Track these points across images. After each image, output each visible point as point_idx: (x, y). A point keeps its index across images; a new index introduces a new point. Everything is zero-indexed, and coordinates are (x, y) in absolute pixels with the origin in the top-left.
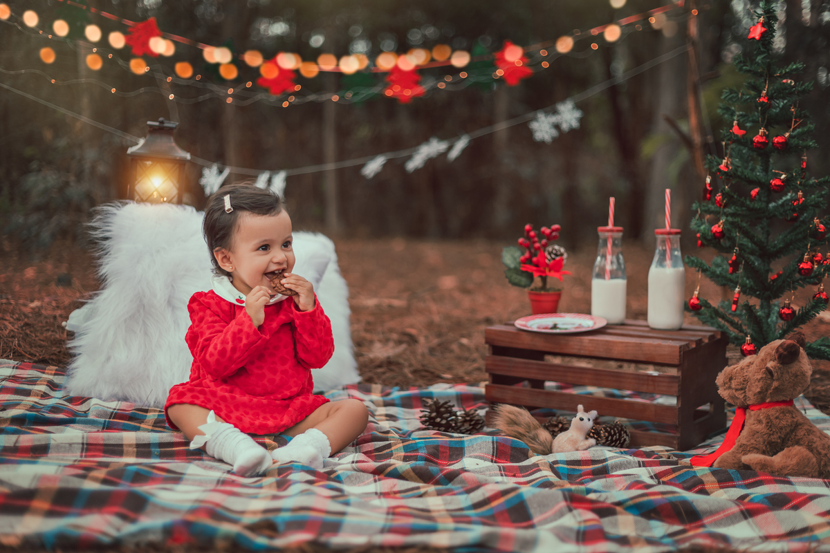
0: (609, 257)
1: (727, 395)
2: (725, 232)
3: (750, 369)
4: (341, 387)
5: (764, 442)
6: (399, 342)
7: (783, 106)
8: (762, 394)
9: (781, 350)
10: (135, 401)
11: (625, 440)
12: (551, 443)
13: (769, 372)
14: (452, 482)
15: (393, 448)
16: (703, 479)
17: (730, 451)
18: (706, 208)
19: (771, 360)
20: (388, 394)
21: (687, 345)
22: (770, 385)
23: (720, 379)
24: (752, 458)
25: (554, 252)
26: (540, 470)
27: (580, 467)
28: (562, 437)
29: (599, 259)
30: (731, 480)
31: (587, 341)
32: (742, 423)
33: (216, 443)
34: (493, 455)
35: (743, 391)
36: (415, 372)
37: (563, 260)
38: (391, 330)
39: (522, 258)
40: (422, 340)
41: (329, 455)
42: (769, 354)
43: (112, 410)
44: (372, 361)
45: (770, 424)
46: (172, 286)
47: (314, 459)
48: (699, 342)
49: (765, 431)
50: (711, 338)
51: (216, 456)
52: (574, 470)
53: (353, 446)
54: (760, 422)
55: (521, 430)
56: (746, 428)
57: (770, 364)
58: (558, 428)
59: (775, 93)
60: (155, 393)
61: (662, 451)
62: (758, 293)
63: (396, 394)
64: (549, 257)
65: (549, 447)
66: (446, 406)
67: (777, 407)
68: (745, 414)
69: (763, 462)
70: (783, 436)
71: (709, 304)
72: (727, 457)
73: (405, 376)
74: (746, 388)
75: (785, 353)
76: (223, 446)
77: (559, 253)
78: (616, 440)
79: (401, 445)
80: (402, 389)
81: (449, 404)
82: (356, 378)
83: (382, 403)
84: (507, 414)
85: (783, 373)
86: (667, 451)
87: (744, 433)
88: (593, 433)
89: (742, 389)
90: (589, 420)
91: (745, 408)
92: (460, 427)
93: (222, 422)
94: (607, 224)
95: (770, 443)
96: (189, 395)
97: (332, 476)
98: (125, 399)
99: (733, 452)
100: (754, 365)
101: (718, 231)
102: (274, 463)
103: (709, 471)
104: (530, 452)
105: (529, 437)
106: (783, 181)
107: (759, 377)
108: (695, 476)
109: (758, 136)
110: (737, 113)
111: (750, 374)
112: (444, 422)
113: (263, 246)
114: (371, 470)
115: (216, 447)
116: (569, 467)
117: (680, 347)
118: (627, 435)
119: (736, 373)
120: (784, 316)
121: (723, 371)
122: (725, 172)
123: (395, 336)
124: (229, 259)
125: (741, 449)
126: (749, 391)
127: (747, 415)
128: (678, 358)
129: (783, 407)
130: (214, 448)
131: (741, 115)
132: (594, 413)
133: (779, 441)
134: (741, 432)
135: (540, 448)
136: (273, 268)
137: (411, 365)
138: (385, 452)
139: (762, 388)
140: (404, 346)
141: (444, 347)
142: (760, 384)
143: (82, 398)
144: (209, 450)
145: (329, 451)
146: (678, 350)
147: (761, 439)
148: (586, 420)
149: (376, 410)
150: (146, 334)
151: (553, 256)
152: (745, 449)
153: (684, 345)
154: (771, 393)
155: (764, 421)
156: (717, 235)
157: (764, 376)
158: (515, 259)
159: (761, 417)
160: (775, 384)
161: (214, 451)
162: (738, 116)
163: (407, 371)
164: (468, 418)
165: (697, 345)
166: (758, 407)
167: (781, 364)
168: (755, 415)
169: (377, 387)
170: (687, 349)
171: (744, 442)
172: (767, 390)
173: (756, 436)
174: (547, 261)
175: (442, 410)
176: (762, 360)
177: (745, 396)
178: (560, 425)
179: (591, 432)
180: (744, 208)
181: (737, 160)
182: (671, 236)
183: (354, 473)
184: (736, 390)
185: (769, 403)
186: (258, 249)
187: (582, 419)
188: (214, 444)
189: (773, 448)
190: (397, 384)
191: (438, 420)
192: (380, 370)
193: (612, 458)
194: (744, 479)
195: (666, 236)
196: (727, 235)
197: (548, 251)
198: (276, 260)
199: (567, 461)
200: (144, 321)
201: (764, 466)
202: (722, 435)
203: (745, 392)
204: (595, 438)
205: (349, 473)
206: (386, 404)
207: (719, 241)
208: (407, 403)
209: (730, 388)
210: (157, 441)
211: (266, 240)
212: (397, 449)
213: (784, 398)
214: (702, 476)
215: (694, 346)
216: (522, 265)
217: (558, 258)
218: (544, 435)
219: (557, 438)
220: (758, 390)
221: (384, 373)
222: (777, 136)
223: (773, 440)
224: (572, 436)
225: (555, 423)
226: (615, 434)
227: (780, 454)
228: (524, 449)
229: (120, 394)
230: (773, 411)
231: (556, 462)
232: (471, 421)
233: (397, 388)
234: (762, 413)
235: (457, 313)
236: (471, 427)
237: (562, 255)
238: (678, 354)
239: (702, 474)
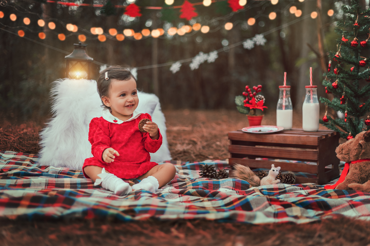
0: (284, 99)
1: (341, 157)
2: (338, 85)
3: (351, 145)
4: (163, 162)
5: (358, 178)
6: (189, 144)
7: (364, 28)
8: (357, 156)
9: (365, 135)
10: (69, 167)
11: (293, 181)
12: (260, 182)
13: (360, 145)
14: (215, 197)
15: (187, 185)
16: (331, 194)
17: (343, 182)
18: (330, 75)
19: (361, 140)
20: (184, 165)
21: (321, 137)
22: (361, 151)
23: (337, 150)
24: (353, 185)
25: (259, 98)
26: (255, 192)
27: (273, 192)
28: (265, 179)
29: (280, 100)
30: (344, 194)
31: (275, 136)
32: (348, 170)
33: (106, 183)
34: (233, 187)
35: (348, 155)
36: (196, 156)
37: (263, 101)
38: (185, 139)
39: (245, 101)
40: (199, 143)
41: (158, 188)
42: (360, 137)
43: (59, 171)
44: (177, 151)
45: (361, 170)
46: (86, 115)
47: (151, 188)
48: (327, 136)
49: (359, 172)
50: (332, 134)
51: (106, 188)
52: (271, 192)
53: (169, 184)
54: (356, 168)
55: (246, 176)
56: (350, 172)
57: (361, 142)
58: (262, 175)
59: (361, 21)
60: (78, 163)
61: (311, 185)
62: (354, 113)
63: (188, 164)
64: (257, 100)
65: (259, 183)
66: (211, 167)
67: (364, 162)
68: (349, 166)
69: (358, 187)
70: (367, 175)
71: (331, 118)
72: (341, 185)
73: (192, 157)
74: (349, 153)
75: (368, 136)
76: (109, 183)
77: (261, 98)
78: (289, 181)
79: (191, 183)
80: (190, 162)
81: (212, 166)
82: (169, 158)
83: (181, 168)
84: (239, 169)
85: (367, 146)
86: (313, 185)
87: (349, 174)
88: (279, 177)
89: (347, 154)
90: (277, 171)
91: (349, 163)
92: (218, 177)
93: (109, 173)
94: (283, 85)
95: (361, 178)
96: (93, 162)
97: (160, 195)
98: (65, 166)
99: (344, 183)
100: (353, 143)
101: (335, 85)
102: (133, 191)
103: (333, 191)
104: (250, 186)
105: (250, 179)
106: (365, 61)
107: (356, 148)
108: (327, 193)
109: (353, 41)
110: (344, 32)
111: (351, 147)
112: (210, 174)
113: (123, 94)
114: (178, 193)
115: (106, 184)
116: (268, 191)
117: (318, 138)
118: (294, 178)
119: (345, 147)
120: (367, 123)
121: (339, 146)
122: (338, 58)
123: (187, 142)
124: (108, 101)
125: (348, 181)
126: (351, 154)
127: (350, 166)
128: (317, 143)
129: (367, 161)
130: (105, 185)
131: (345, 32)
132: (279, 168)
133: (365, 177)
134: (347, 174)
135: (255, 184)
136: (128, 104)
137: (194, 153)
139: (357, 153)
140: (191, 146)
141: (209, 146)
142: (356, 151)
143: (46, 166)
144: (103, 185)
145: (158, 186)
146: (317, 139)
147: (357, 177)
148: (275, 171)
149: (179, 171)
150: (74, 137)
151: (259, 100)
152: (349, 181)
153: (320, 137)
154: (361, 155)
155: (358, 168)
156: (335, 87)
157: (358, 147)
158: (241, 101)
159: (357, 166)
160: (363, 151)
161: (105, 186)
162: (344, 33)
163: (193, 155)
164: (221, 173)
165: (325, 137)
166: (355, 162)
167: (366, 141)
168: (354, 165)
169: (179, 162)
170: (321, 139)
171: (349, 178)
172: (359, 154)
173: (354, 175)
174: (256, 102)
175: (209, 169)
176: (357, 140)
177: (349, 157)
178: (264, 175)
179: (278, 176)
180: (347, 75)
181: (343, 53)
182: (313, 89)
183: (170, 194)
184: (345, 154)
185: (360, 160)
186: (120, 96)
187: (274, 171)
188: (105, 183)
189: (363, 181)
190: (188, 161)
191: (208, 173)
192: (180, 155)
193: (288, 187)
194: (349, 194)
195: (310, 89)
196: (339, 87)
197: (257, 98)
199: (267, 189)
200: (73, 131)
201: (359, 188)
202: (338, 179)
203: (349, 155)
204: (280, 179)
205: (168, 194)
206: (183, 169)
207: (336, 90)
208: (193, 168)
209: (342, 153)
210: (80, 182)
211: (124, 92)
212: (189, 185)
213: (367, 158)
214: (330, 193)
216: (244, 104)
217: (261, 101)
218: (256, 178)
219: (262, 179)
220: (355, 154)
221: (182, 156)
222: (362, 41)
223: (363, 177)
224: (269, 178)
225: (261, 174)
226: (289, 178)
227: (366, 183)
228: (247, 184)
229: (63, 164)
230: (362, 164)
231: (262, 189)
232: (222, 174)
233: (188, 162)
234: (357, 165)
235: (214, 132)
236: (223, 177)
237: (263, 99)
238: (317, 141)
239: (330, 192)
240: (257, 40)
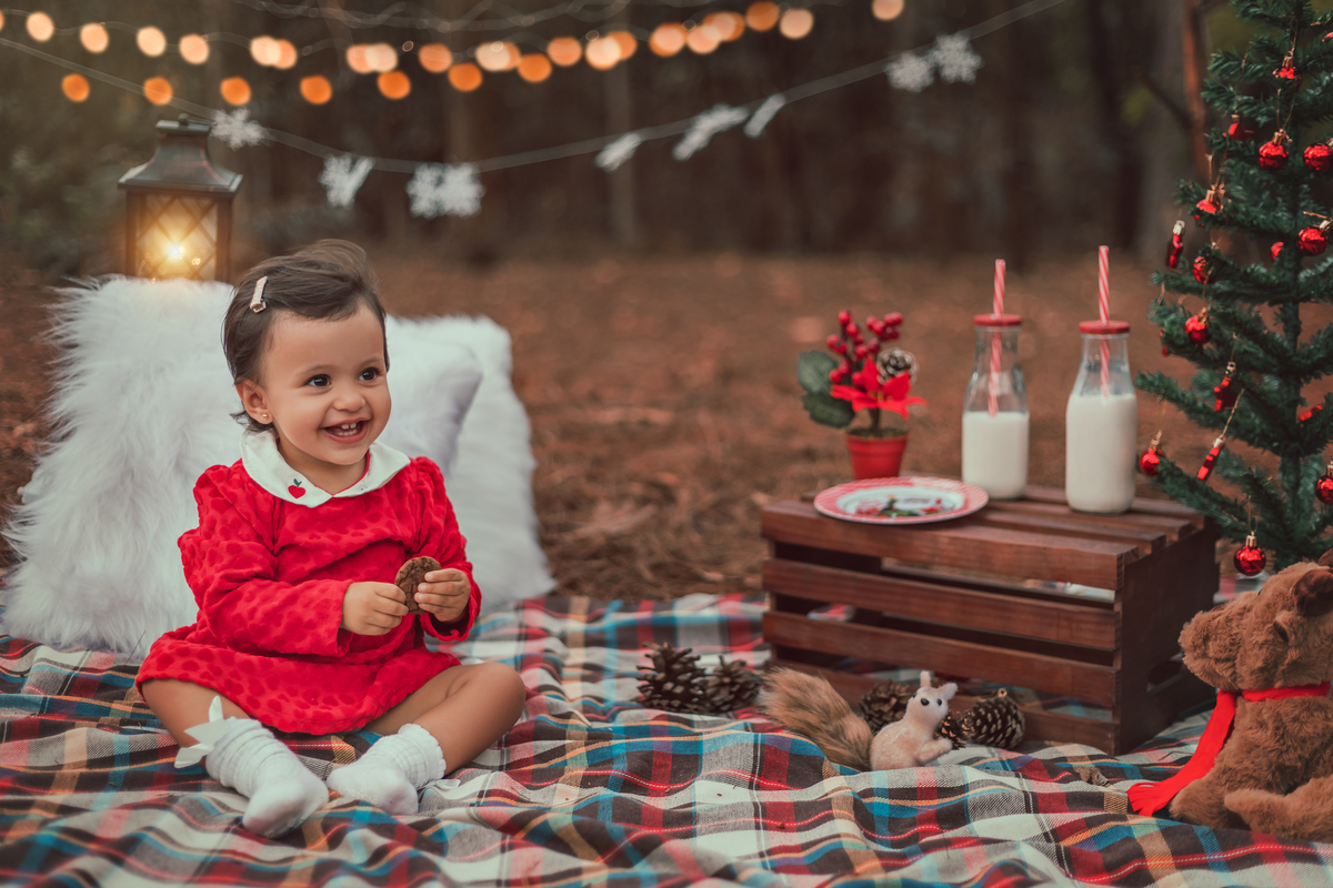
0: (995, 376)
1: (1199, 668)
2: (1210, 331)
3: (1244, 621)
4: (511, 605)
5: (1270, 767)
6: (643, 501)
7: (1328, 84)
8: (1267, 672)
9: (1303, 589)
11: (1014, 732)
12: (869, 743)
13: (1279, 631)
14: (648, 857)
15: (568, 756)
16: (1144, 845)
17: (1204, 778)
18: (1178, 282)
19: (1284, 607)
20: (598, 618)
21: (1133, 551)
22: (1282, 656)
23: (1187, 636)
24: (1243, 799)
25: (893, 362)
26: (830, 817)
27: (916, 803)
28: (892, 734)
29: (975, 376)
30: (1199, 850)
31: (946, 540)
32: (1229, 723)
33: (223, 759)
34: (753, 773)
35: (1229, 664)
36: (656, 568)
37: (909, 377)
38: (633, 478)
39: (834, 373)
40: (684, 496)
41: (442, 774)
42: (1281, 594)
43: (68, 671)
44: (584, 541)
45: (1281, 732)
46: (184, 435)
48: (1158, 544)
49: (1272, 744)
50: (1184, 531)
51: (223, 782)
52: (903, 808)
54: (1262, 725)
55: (812, 719)
56: (1235, 735)
57: (1282, 617)
58: (880, 711)
59: (1310, 59)
61: (1081, 758)
62: (1275, 444)
63: (614, 618)
64: (883, 372)
65: (864, 754)
66: (683, 659)
67: (1296, 698)
68: (1235, 706)
69: (1265, 810)
70: (1307, 756)
71: (1179, 469)
72: (1198, 791)
73: (638, 576)
74: (1235, 658)
75: (1312, 595)
76: (236, 764)
77: (901, 364)
78: (997, 733)
79: (583, 750)
80: (625, 609)
81: (688, 656)
82: (543, 583)
83: (581, 640)
84: (785, 688)
85: (1307, 634)
86: (1092, 758)
87: (1232, 744)
88: (947, 728)
89: (1227, 660)
90: (940, 703)
91: (1235, 694)
92: (713, 695)
94: (992, 311)
95: (1281, 769)
96: (179, 661)
97: (428, 833)
98: (102, 646)
99: (1210, 783)
100: (1252, 614)
101: (1198, 328)
102: (332, 798)
103: (1157, 829)
104: (827, 766)
105: (828, 732)
106: (1323, 233)
107: (1261, 639)
108: (1130, 839)
109: (1269, 144)
110: (1239, 98)
111: (1245, 632)
112: (679, 690)
113: (315, 378)
114: (503, 822)
115: (223, 767)
116: (893, 802)
117: (1120, 558)
118: (1018, 722)
119: (1216, 628)
120: (1325, 494)
121: (1193, 620)
122: (1211, 215)
123: (637, 489)
124: (261, 399)
125: (1225, 778)
126: (1242, 664)
127: (1239, 709)
128: (1116, 579)
129: (1308, 697)
130: (219, 767)
131: (1246, 103)
132: (950, 688)
133: (1299, 764)
134: (1225, 741)
135: (846, 753)
136: (336, 418)
137: (651, 553)
138: (553, 762)
139: (1266, 661)
140: (649, 510)
141: (720, 510)
142: (1264, 653)
144: (211, 768)
146: (1115, 563)
147: (1264, 761)
148: (933, 702)
149: (566, 656)
150: (137, 523)
151: (891, 370)
152: (1234, 779)
153: (1127, 553)
154: (1283, 671)
155: (1271, 725)
156: (1196, 336)
157: (1271, 637)
158: (821, 375)
159: (1265, 716)
160: (1292, 654)
161: (218, 772)
162: (1241, 105)
163: (642, 566)
164: (727, 680)
165: (1153, 549)
166: (1260, 696)
167: (1304, 616)
168: (1253, 710)
169: (580, 603)
170: (1134, 560)
171: (1231, 763)
172: (1276, 665)
173: (1253, 754)
174: (880, 380)
175: (677, 667)
176: (1268, 606)
177: (1234, 673)
178: (894, 701)
179: (943, 725)
180: (1249, 285)
181: (1240, 188)
182: (1109, 337)
183: (469, 826)
184: (1217, 660)
185: (1280, 688)
186: (306, 383)
187: (925, 703)
188: (219, 759)
189: (1287, 779)
190: (620, 595)
191: (669, 686)
192: (595, 564)
193: (978, 784)
194: (1224, 848)
195: (1100, 337)
196: (1214, 336)
197: (882, 361)
198: (340, 405)
199: (890, 790)
200: (132, 501)
201: (1267, 814)
202: (1204, 714)
203: (1234, 665)
204: (950, 738)
205: (461, 826)
206: (592, 641)
207: (1201, 347)
208: (627, 638)
209: (1205, 655)
210: (127, 751)
211: (319, 367)
212: (575, 758)
213: (1311, 681)
214: (1143, 838)
215: (1148, 551)
216: (833, 387)
217: (900, 375)
218: (856, 727)
219: (880, 733)
220: (1259, 664)
221: (600, 570)
222: (1313, 146)
223: (1288, 763)
224: (907, 733)
225: (883, 695)
226: (995, 721)
227: (1301, 791)
228: (815, 758)
229: (94, 636)
230: (1288, 707)
231: (868, 793)
232: (732, 684)
233: (617, 604)
234: (1268, 708)
235: (758, 438)
236: (732, 697)
237: (907, 367)
238: (1115, 571)
239: (1143, 833)
240: (945, 58)
